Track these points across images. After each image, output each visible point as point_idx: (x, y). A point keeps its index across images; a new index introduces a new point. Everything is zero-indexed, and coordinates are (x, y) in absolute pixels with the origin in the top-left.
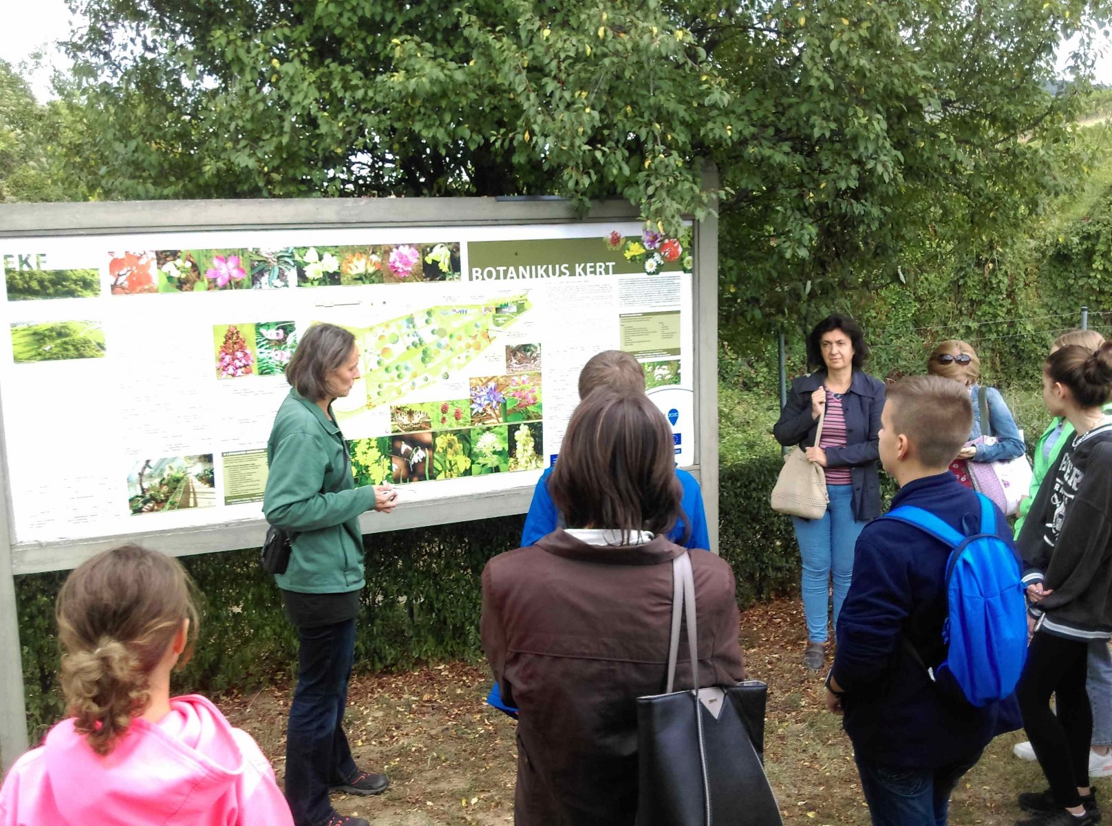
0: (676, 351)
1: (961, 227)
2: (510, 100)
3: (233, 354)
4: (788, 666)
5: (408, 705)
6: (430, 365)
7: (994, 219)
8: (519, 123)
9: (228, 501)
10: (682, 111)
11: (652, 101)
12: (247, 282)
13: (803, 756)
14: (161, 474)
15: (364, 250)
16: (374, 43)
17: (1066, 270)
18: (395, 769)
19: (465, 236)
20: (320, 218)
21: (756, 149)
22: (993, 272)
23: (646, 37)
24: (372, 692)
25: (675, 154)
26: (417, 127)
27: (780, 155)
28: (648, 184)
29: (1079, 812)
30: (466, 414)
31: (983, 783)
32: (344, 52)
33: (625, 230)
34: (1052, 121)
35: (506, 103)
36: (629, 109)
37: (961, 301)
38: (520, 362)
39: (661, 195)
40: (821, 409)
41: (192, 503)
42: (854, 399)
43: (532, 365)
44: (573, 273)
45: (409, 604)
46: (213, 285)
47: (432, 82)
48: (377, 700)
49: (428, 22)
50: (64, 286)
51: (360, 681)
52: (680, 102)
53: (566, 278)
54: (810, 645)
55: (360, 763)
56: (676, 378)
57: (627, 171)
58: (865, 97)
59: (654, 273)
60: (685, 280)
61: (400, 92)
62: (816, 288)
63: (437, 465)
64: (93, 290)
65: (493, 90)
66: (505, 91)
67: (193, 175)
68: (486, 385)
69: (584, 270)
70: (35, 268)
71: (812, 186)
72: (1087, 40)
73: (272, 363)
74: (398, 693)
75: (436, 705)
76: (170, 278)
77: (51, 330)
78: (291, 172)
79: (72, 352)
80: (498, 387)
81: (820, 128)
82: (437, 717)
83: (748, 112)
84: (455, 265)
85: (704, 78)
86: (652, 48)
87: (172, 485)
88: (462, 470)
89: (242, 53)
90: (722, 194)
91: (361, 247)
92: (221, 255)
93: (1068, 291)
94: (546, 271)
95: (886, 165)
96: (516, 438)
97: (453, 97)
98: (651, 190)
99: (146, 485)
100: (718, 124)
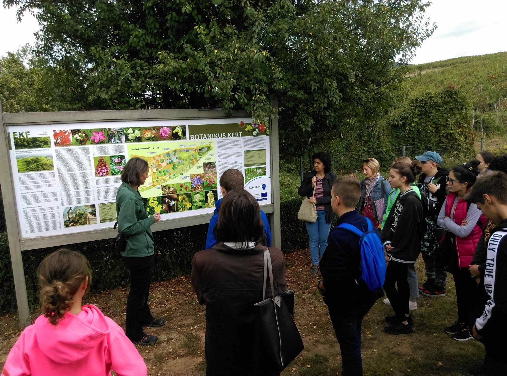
0: (265, 164)
1: (362, 118)
2: (203, 74)
3: (102, 167)
4: (305, 273)
5: (170, 292)
6: (176, 170)
7: (373, 116)
8: (206, 83)
9: (101, 221)
10: (265, 79)
11: (254, 76)
12: (106, 141)
13: (312, 306)
14: (76, 212)
15: (150, 129)
16: (152, 52)
17: (397, 130)
18: (166, 316)
19: (187, 123)
20: (133, 117)
21: (291, 93)
22: (372, 130)
23: (252, 54)
24: (157, 288)
25: (263, 95)
26: (169, 84)
27: (300, 95)
28: (254, 106)
29: (406, 323)
30: (190, 188)
31: (373, 314)
32: (141, 56)
33: (245, 121)
34: (393, 83)
35: (201, 75)
36: (246, 78)
37: (361, 141)
38: (209, 169)
39: (259, 110)
40: (315, 184)
41: (88, 223)
42: (326, 181)
43: (213, 169)
44: (227, 136)
45: (170, 255)
46: (93, 142)
47: (174, 68)
48: (159, 291)
49: (172, 45)
50: (37, 144)
51: (153, 284)
52: (264, 75)
53: (224, 138)
54: (313, 266)
55: (154, 315)
56: (265, 173)
57: (246, 101)
58: (329, 74)
59: (256, 136)
60: (267, 138)
61: (162, 72)
62: (313, 140)
63: (179, 206)
64: (48, 145)
65: (197, 70)
66: (201, 71)
67: (85, 100)
68: (196, 177)
69: (231, 135)
70: (25, 137)
71: (311, 105)
72: (405, 55)
73: (117, 170)
74: (167, 288)
75: (181, 292)
76: (77, 140)
77: (32, 160)
78: (122, 100)
79: (41, 168)
80: (201, 178)
81: (314, 86)
82: (181, 296)
83: (288, 79)
84: (184, 134)
85: (273, 68)
86: (254, 58)
87: (80, 216)
88: (188, 208)
89: (102, 55)
90: (280, 109)
91: (149, 127)
92: (96, 131)
93: (397, 137)
94: (217, 136)
95: (337, 99)
96: (208, 196)
97: (181, 73)
98: (255, 108)
99: (70, 217)
100: (278, 84)
